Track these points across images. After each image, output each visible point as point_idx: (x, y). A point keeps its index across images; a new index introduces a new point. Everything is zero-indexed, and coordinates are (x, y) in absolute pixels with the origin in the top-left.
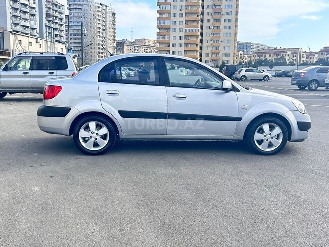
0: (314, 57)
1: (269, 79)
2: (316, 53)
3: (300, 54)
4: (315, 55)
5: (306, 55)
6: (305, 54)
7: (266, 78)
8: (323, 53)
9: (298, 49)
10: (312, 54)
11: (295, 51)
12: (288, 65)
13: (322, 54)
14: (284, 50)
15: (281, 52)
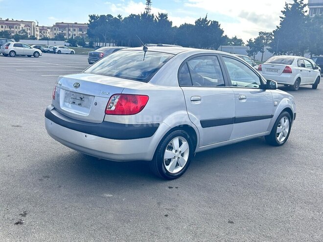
0: (48, 32)
1: (39, 55)
2: (48, 28)
3: (34, 28)
4: (48, 30)
5: (40, 29)
6: (38, 28)
7: (37, 54)
8: (57, 28)
9: (31, 22)
10: (45, 28)
11: (28, 24)
12: (30, 39)
13: (55, 30)
14: (17, 23)
15: (14, 24)
